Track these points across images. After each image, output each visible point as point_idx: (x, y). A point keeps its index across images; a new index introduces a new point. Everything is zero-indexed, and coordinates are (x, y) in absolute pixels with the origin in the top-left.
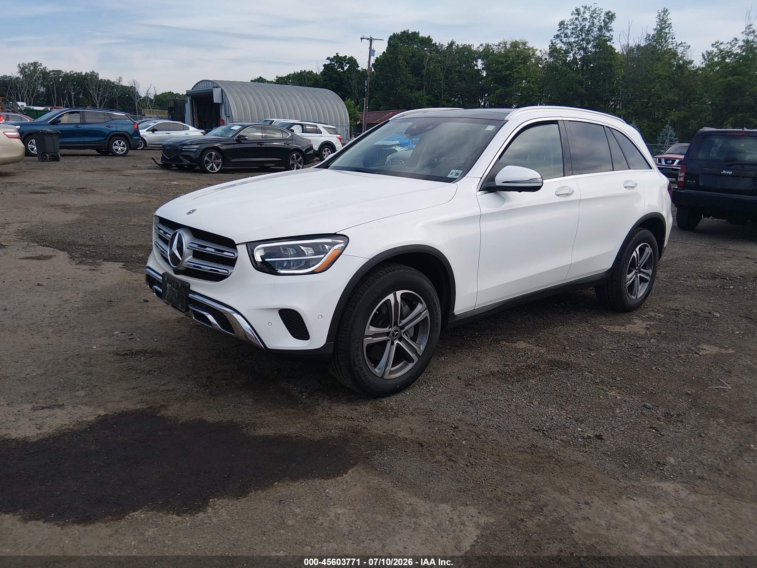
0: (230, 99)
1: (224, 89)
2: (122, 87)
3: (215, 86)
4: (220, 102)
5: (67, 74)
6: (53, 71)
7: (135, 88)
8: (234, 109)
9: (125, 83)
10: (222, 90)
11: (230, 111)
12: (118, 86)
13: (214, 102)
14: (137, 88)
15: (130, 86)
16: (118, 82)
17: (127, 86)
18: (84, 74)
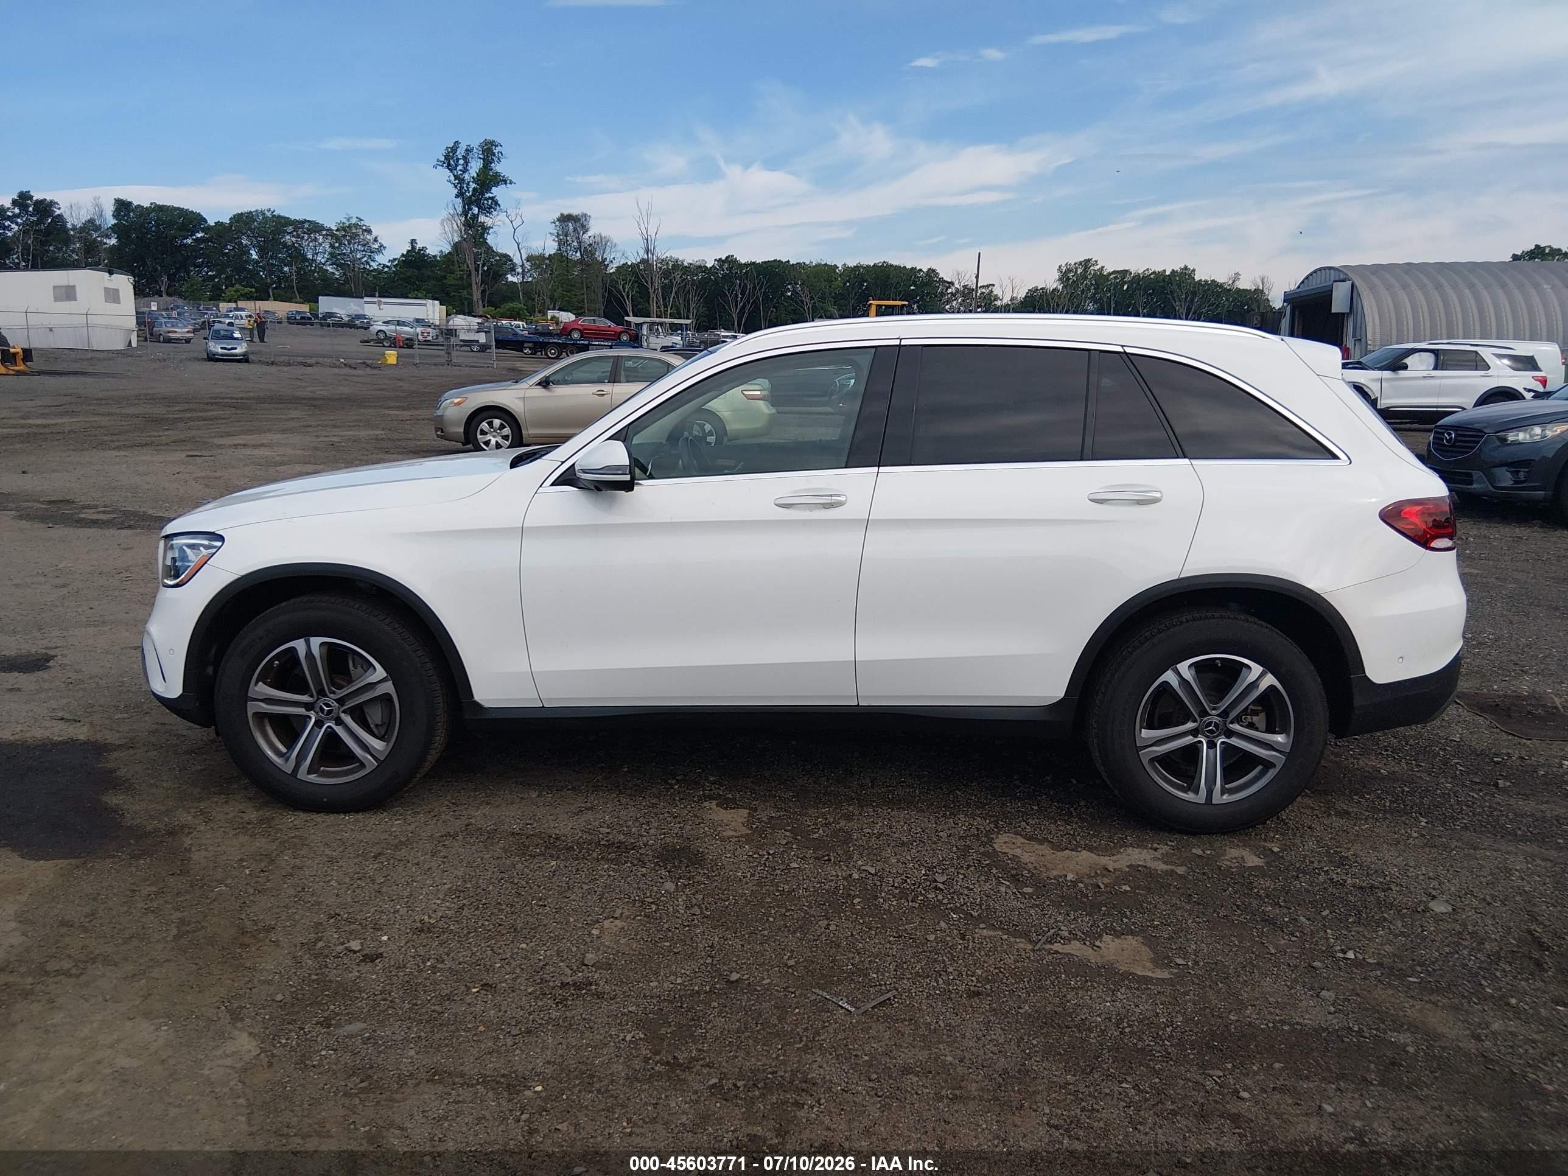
0: (1369, 305)
1: (1357, 283)
2: (1238, 291)
3: (1342, 277)
4: (1345, 309)
5: (1139, 275)
6: (1114, 272)
7: (1262, 291)
8: (1373, 321)
9: (1244, 284)
10: (1353, 285)
11: (1363, 328)
12: (1230, 290)
13: (1333, 311)
14: (1266, 291)
15: (1253, 288)
16: (1230, 282)
17: (1247, 290)
18: (1168, 273)
